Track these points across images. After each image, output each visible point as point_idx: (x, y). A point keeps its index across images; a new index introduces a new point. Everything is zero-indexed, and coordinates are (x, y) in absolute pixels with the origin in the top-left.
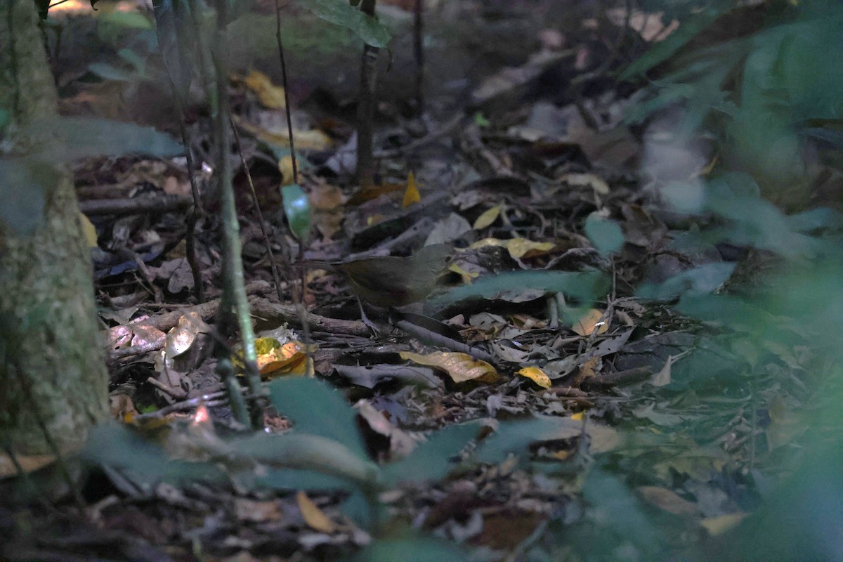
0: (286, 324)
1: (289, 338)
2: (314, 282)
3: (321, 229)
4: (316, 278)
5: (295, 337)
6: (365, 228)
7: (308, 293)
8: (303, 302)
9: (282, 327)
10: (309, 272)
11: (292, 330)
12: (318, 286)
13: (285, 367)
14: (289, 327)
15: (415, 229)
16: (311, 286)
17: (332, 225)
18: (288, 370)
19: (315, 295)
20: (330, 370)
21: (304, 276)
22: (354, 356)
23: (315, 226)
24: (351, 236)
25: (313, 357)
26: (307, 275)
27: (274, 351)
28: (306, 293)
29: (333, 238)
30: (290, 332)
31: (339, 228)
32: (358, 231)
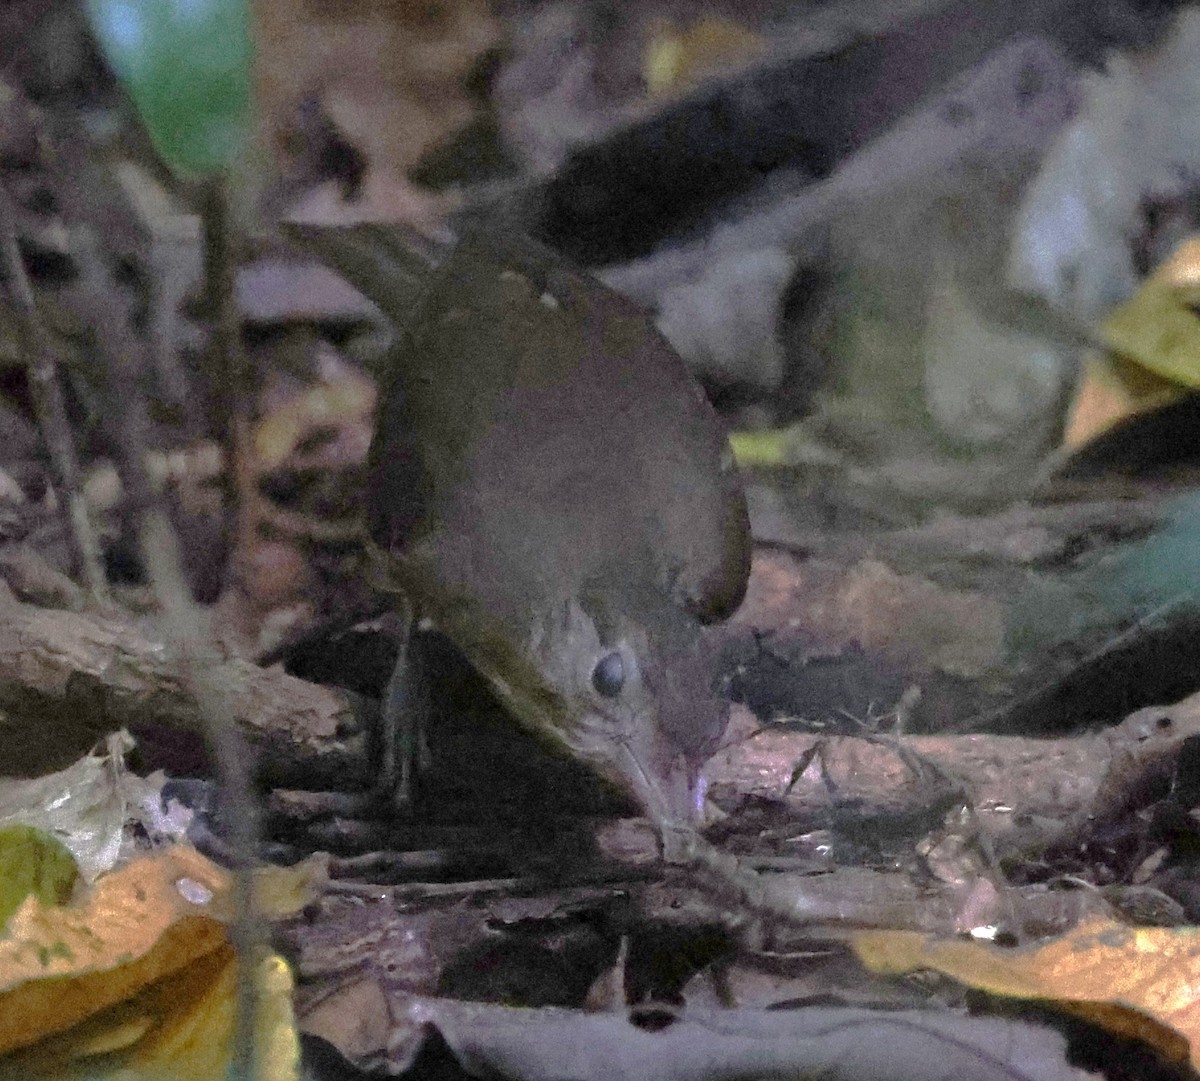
0: (121, 741)
1: (138, 830)
2: (301, 464)
3: (350, 117)
4: (314, 439)
5: (175, 821)
6: (635, 111)
7: (266, 531)
8: (230, 599)
9: (91, 761)
10: (270, 398)
11: (159, 778)
12: (327, 489)
13: (109, 1018)
14: (137, 764)
15: (956, 114)
16: (285, 489)
17: (421, 91)
18: (129, 1035)
19: (311, 546)
20: (398, 1037)
21: (241, 425)
22: (555, 944)
23: (311, 103)
24: (544, 165)
25: (291, 953)
26: (256, 417)
27: (40, 920)
28: (248, 535)
29: (427, 175)
30: (148, 795)
31: (461, 114)
32: (584, 129)
